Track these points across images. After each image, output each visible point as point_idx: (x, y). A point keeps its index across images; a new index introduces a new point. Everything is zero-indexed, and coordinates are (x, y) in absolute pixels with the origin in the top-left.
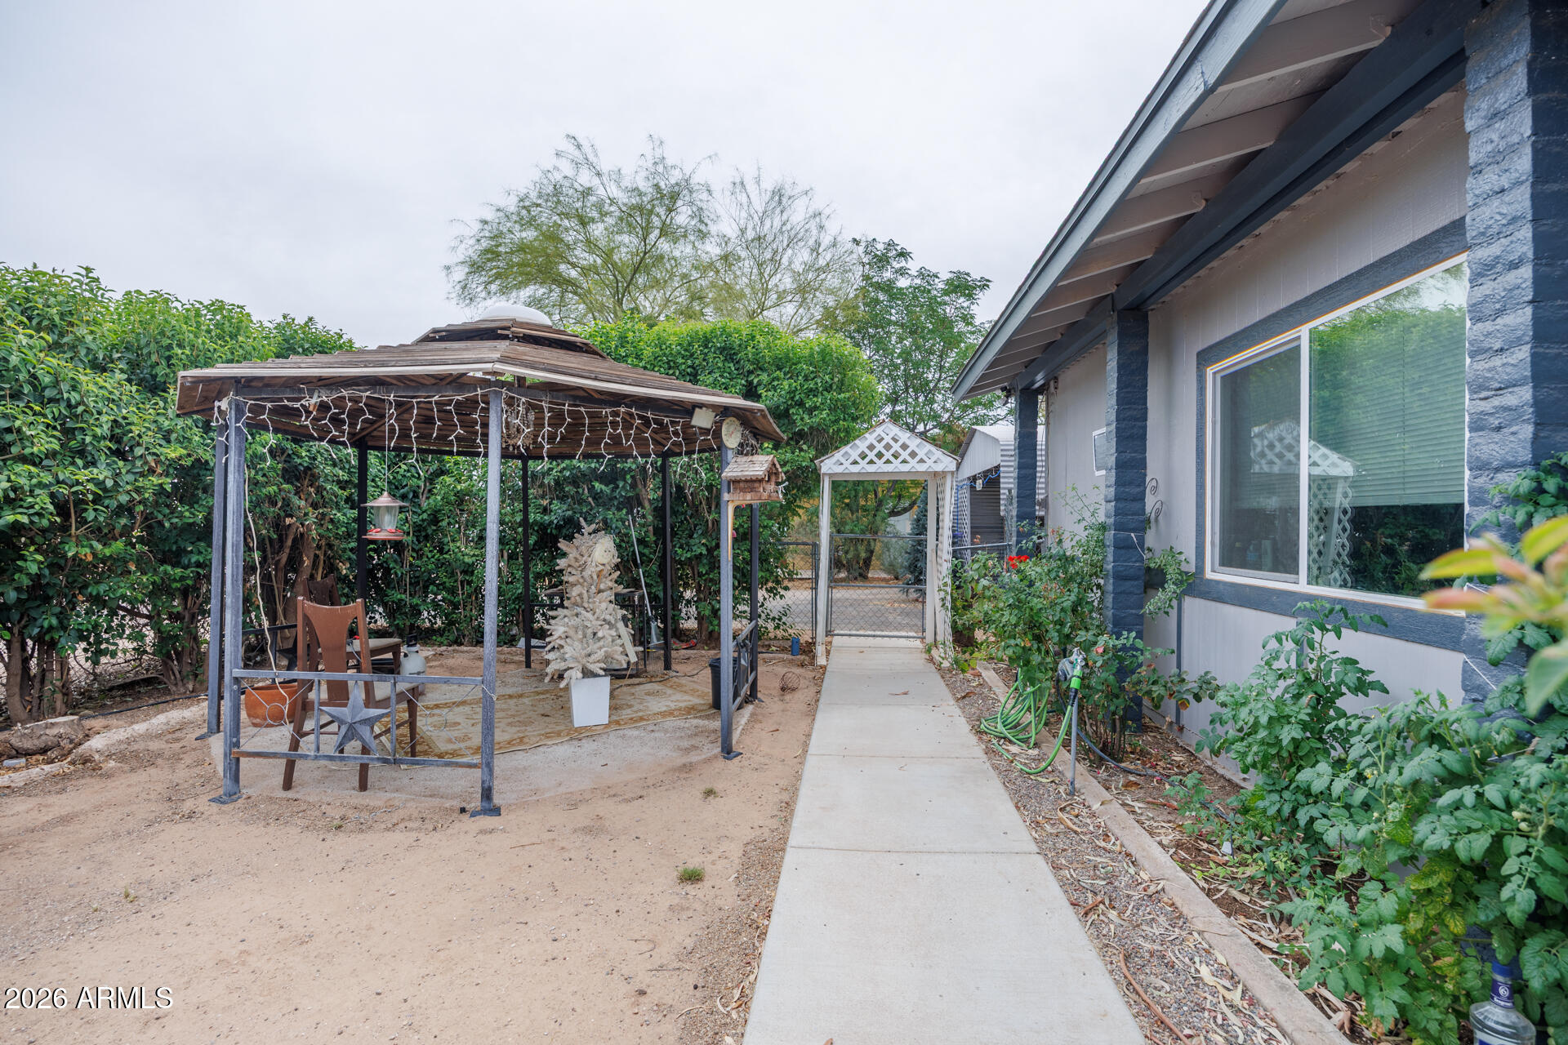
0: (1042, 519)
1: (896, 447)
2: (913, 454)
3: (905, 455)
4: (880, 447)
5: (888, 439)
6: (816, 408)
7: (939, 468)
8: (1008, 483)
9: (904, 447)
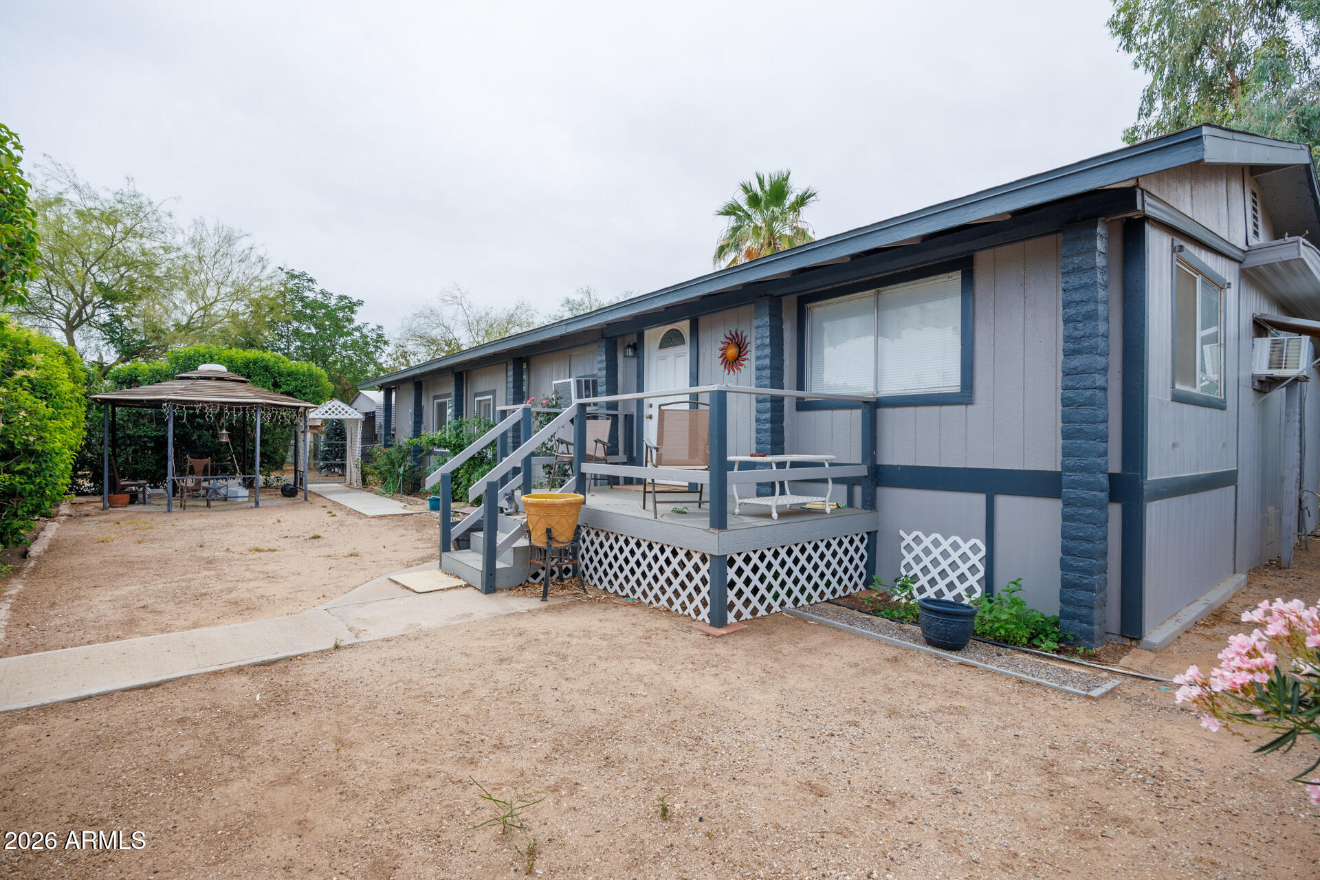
0: (393, 435)
1: (340, 409)
2: (346, 412)
3: (343, 412)
4: (333, 409)
5: (336, 406)
6: (306, 393)
7: (356, 417)
8: (380, 420)
9: (343, 409)
